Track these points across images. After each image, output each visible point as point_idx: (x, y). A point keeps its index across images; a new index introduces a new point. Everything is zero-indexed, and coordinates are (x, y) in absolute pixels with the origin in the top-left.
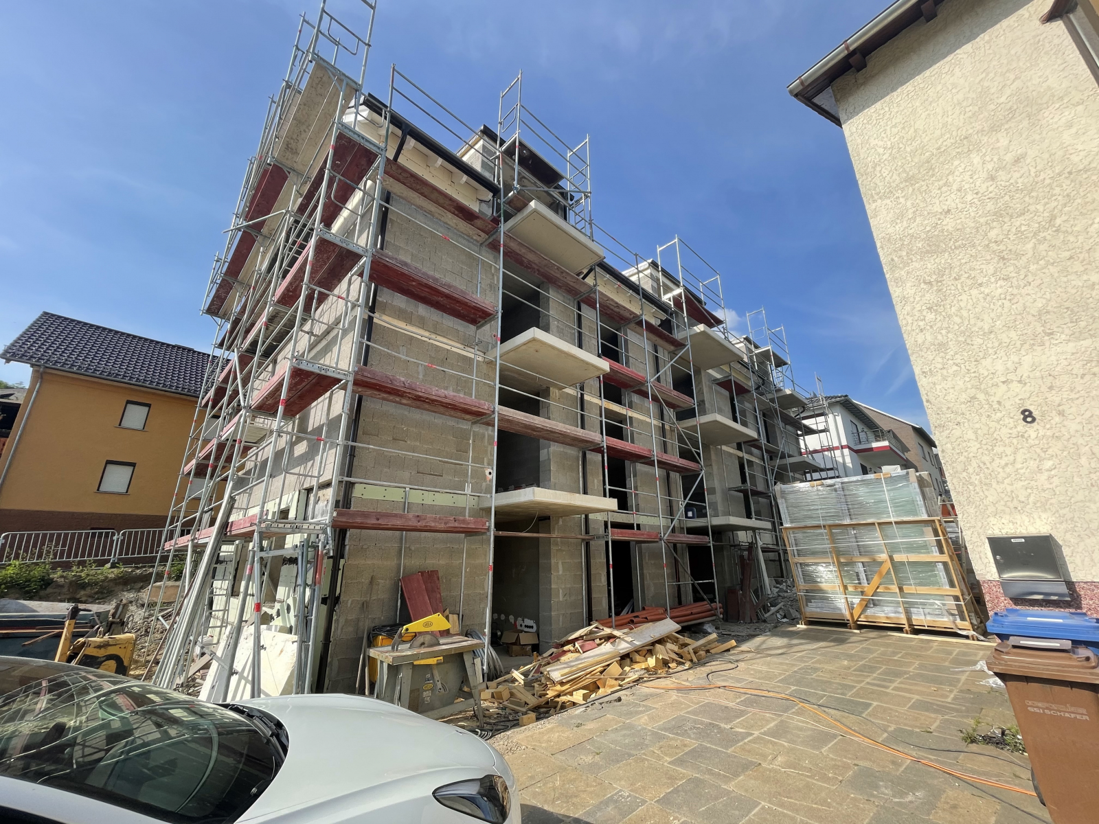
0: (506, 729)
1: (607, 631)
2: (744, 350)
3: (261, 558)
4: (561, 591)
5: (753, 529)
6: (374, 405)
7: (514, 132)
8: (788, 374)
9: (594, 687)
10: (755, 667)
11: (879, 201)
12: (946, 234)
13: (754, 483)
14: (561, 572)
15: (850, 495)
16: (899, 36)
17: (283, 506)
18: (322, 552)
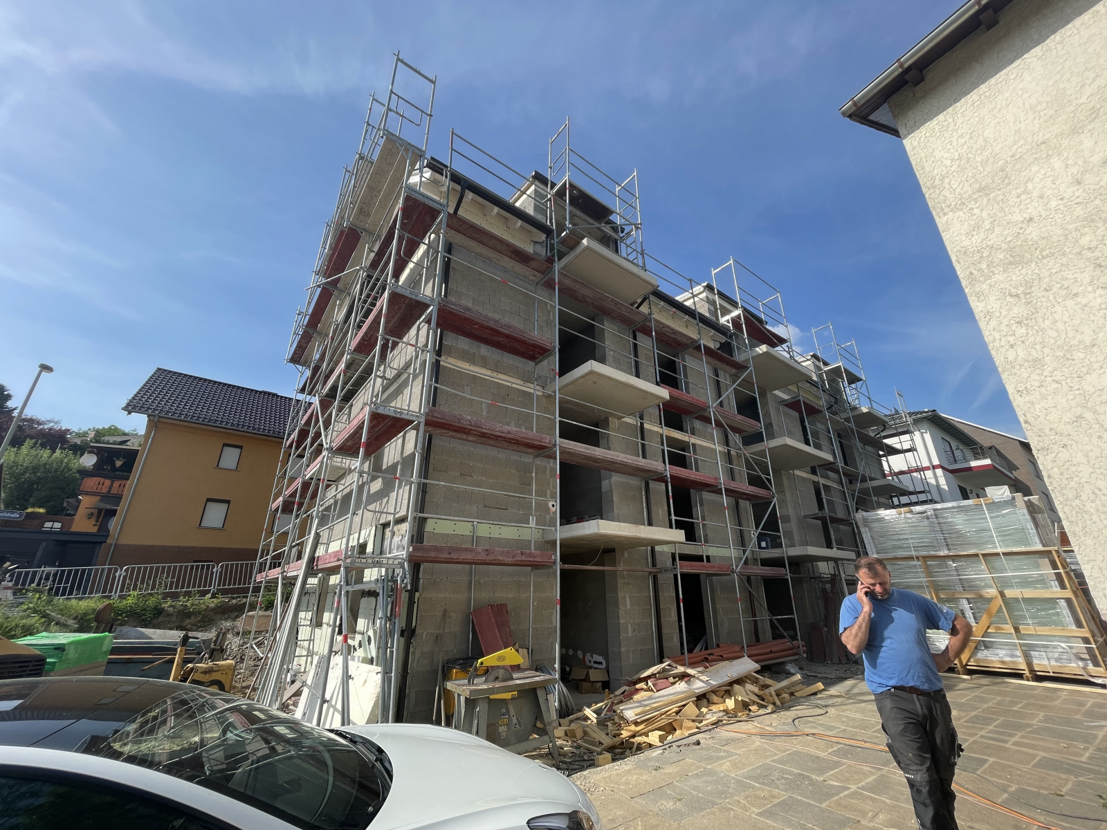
0: (582, 769)
1: (681, 669)
2: (812, 368)
3: (347, 592)
4: (629, 626)
5: (836, 560)
6: (444, 442)
7: (564, 175)
8: (864, 390)
9: (670, 729)
10: (847, 713)
11: (951, 214)
12: (1030, 243)
13: (832, 509)
14: (628, 607)
15: (945, 523)
16: (958, 47)
17: (361, 541)
18: (401, 586)
